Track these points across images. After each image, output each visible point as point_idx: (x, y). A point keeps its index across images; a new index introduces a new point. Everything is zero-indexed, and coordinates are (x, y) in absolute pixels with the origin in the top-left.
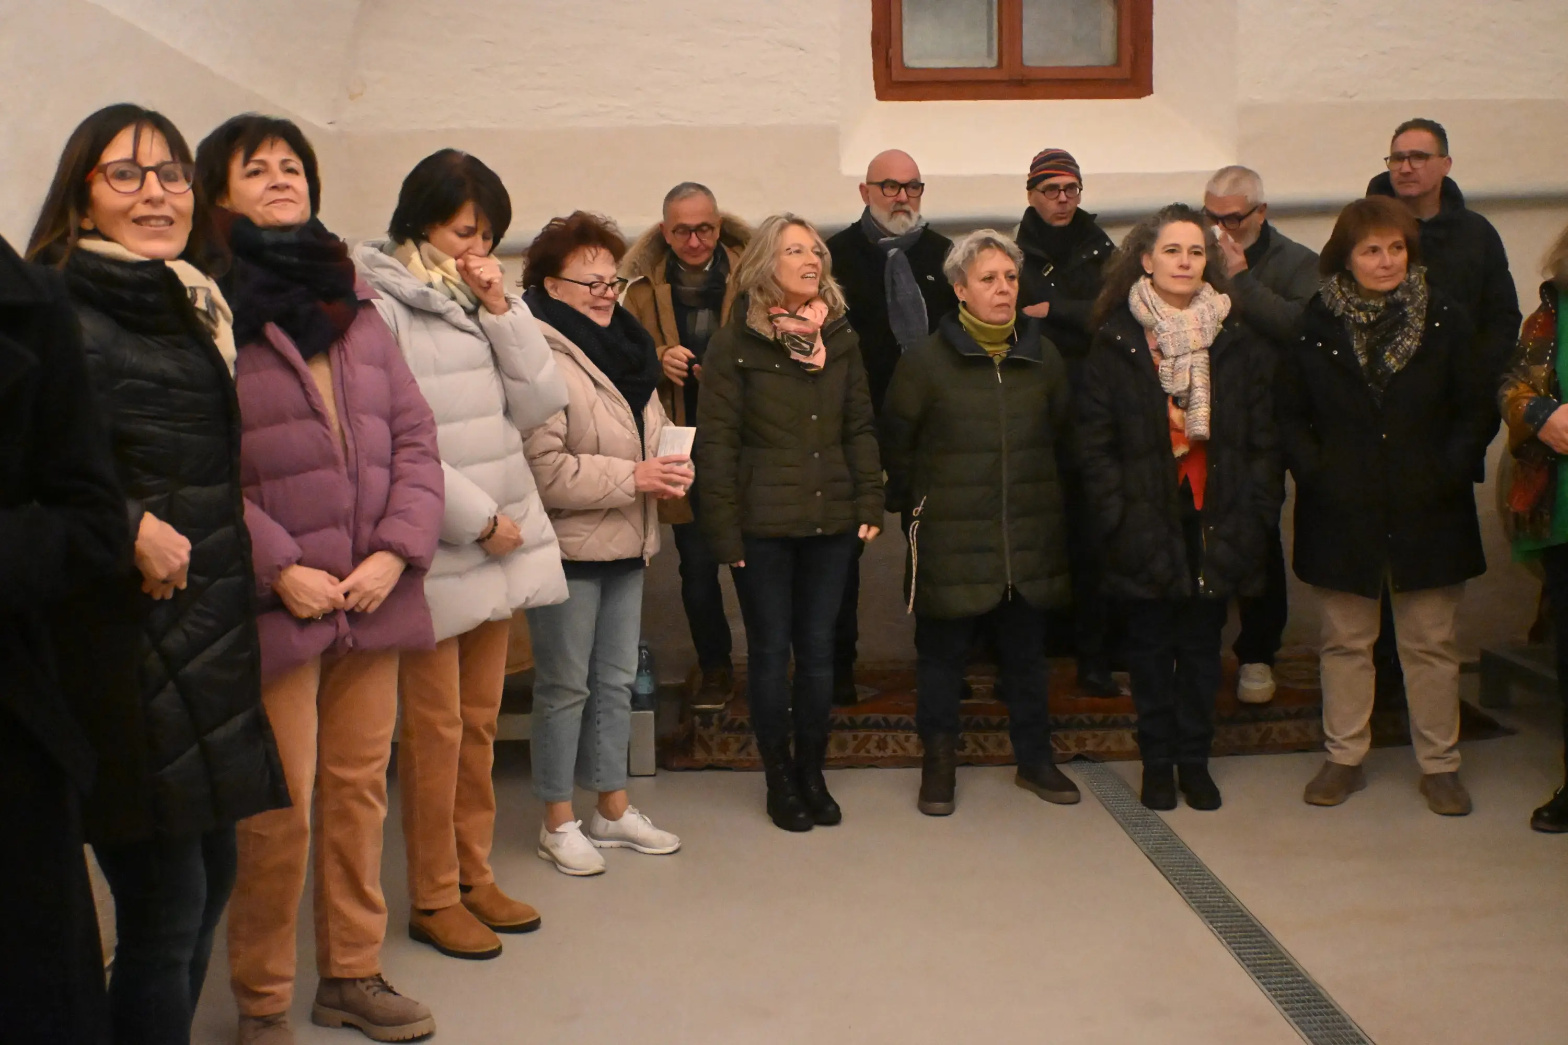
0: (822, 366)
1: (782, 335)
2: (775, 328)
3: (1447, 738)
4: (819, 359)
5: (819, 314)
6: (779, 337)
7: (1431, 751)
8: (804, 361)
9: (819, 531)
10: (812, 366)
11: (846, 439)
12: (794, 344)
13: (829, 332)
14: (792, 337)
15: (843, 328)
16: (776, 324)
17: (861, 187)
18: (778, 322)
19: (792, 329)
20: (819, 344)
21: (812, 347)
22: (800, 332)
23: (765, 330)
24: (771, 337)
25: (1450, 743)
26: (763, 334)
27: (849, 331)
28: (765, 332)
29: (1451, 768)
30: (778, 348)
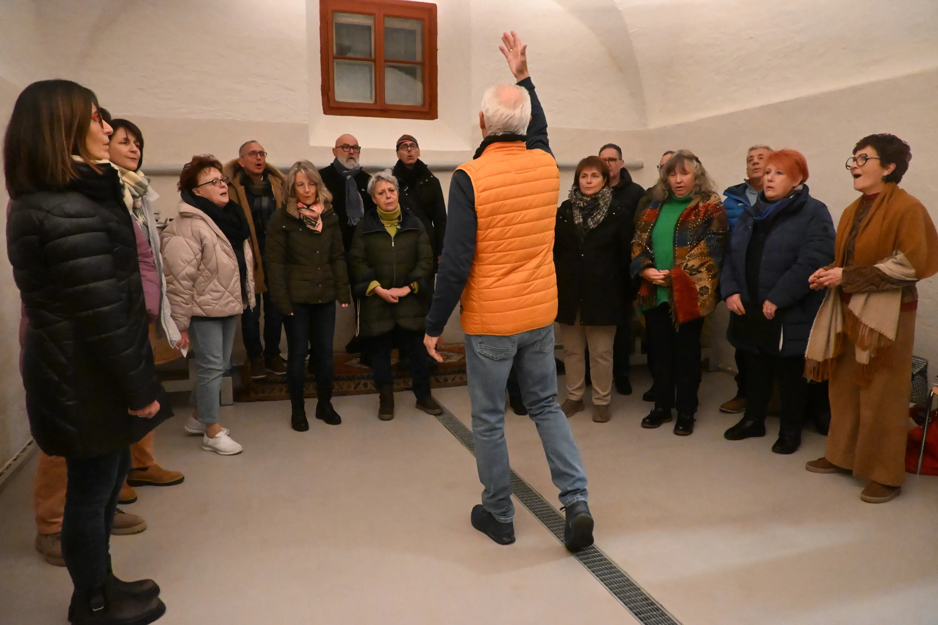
0: (320, 231)
1: (303, 217)
2: (300, 214)
3: (605, 391)
4: (319, 227)
5: (320, 209)
6: (302, 217)
7: (597, 396)
8: (312, 229)
9: (320, 301)
10: (316, 231)
11: (332, 261)
12: (309, 222)
13: (323, 216)
14: (306, 217)
15: (332, 213)
16: (301, 212)
17: (333, 150)
18: (301, 211)
19: (308, 215)
20: (320, 222)
21: (316, 223)
22: (312, 217)
23: (295, 214)
24: (298, 217)
25: (606, 393)
26: (294, 216)
27: (334, 214)
28: (294, 215)
29: (605, 403)
30: (301, 222)
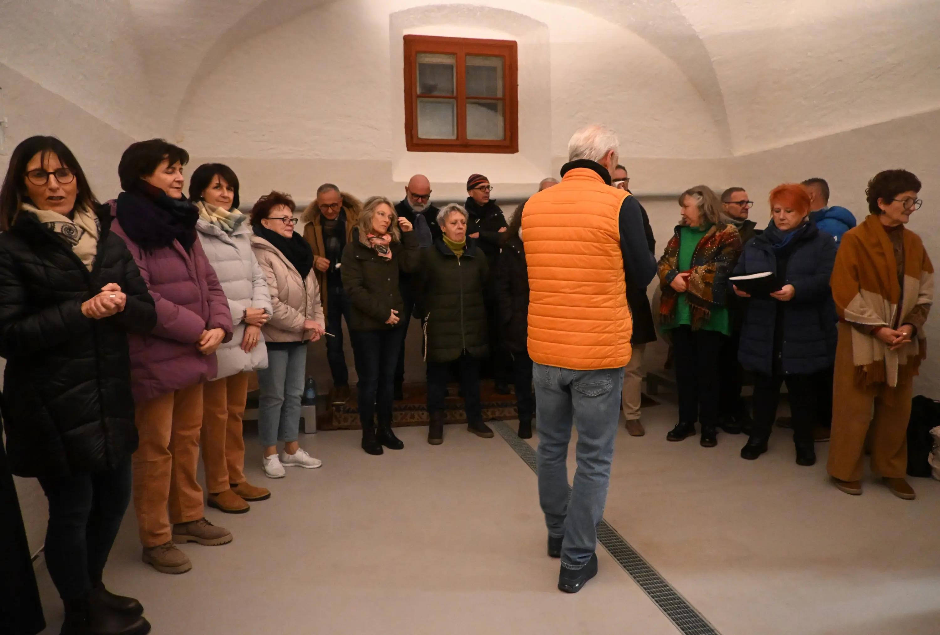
0: (390, 258)
1: (375, 246)
2: (371, 243)
3: (636, 406)
4: (389, 256)
5: (388, 239)
6: (373, 246)
7: (630, 411)
8: (383, 256)
10: (387, 258)
12: (379, 249)
13: (393, 245)
14: (378, 246)
16: (372, 242)
17: (406, 187)
18: (372, 240)
19: (379, 243)
20: (389, 250)
21: (387, 250)
22: (383, 244)
23: (367, 244)
24: (370, 247)
25: (637, 408)
28: (367, 245)
29: (637, 418)
30: (372, 251)
